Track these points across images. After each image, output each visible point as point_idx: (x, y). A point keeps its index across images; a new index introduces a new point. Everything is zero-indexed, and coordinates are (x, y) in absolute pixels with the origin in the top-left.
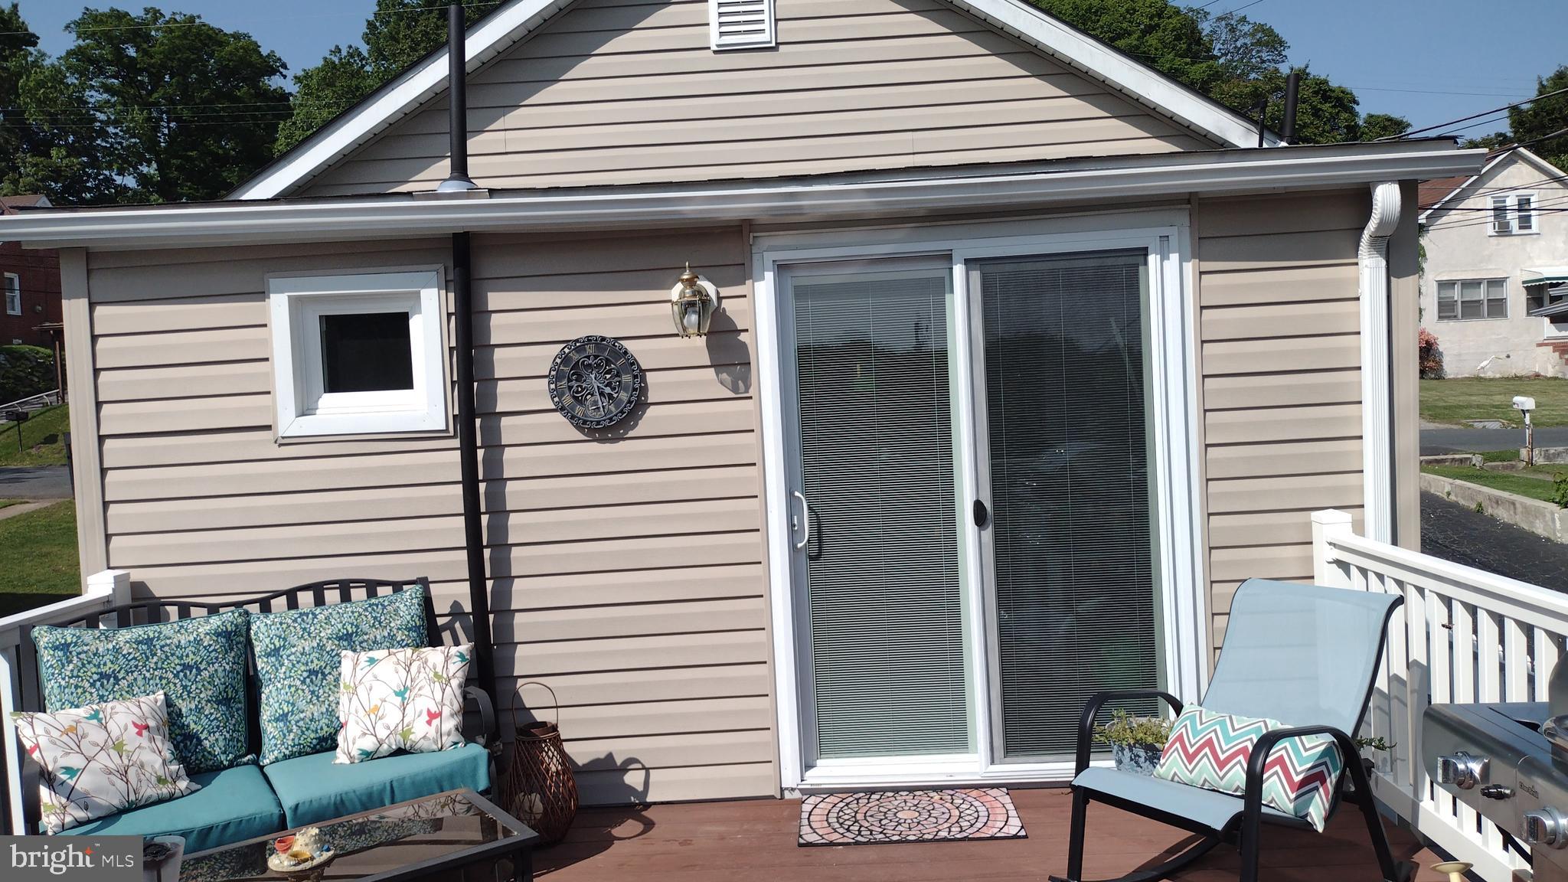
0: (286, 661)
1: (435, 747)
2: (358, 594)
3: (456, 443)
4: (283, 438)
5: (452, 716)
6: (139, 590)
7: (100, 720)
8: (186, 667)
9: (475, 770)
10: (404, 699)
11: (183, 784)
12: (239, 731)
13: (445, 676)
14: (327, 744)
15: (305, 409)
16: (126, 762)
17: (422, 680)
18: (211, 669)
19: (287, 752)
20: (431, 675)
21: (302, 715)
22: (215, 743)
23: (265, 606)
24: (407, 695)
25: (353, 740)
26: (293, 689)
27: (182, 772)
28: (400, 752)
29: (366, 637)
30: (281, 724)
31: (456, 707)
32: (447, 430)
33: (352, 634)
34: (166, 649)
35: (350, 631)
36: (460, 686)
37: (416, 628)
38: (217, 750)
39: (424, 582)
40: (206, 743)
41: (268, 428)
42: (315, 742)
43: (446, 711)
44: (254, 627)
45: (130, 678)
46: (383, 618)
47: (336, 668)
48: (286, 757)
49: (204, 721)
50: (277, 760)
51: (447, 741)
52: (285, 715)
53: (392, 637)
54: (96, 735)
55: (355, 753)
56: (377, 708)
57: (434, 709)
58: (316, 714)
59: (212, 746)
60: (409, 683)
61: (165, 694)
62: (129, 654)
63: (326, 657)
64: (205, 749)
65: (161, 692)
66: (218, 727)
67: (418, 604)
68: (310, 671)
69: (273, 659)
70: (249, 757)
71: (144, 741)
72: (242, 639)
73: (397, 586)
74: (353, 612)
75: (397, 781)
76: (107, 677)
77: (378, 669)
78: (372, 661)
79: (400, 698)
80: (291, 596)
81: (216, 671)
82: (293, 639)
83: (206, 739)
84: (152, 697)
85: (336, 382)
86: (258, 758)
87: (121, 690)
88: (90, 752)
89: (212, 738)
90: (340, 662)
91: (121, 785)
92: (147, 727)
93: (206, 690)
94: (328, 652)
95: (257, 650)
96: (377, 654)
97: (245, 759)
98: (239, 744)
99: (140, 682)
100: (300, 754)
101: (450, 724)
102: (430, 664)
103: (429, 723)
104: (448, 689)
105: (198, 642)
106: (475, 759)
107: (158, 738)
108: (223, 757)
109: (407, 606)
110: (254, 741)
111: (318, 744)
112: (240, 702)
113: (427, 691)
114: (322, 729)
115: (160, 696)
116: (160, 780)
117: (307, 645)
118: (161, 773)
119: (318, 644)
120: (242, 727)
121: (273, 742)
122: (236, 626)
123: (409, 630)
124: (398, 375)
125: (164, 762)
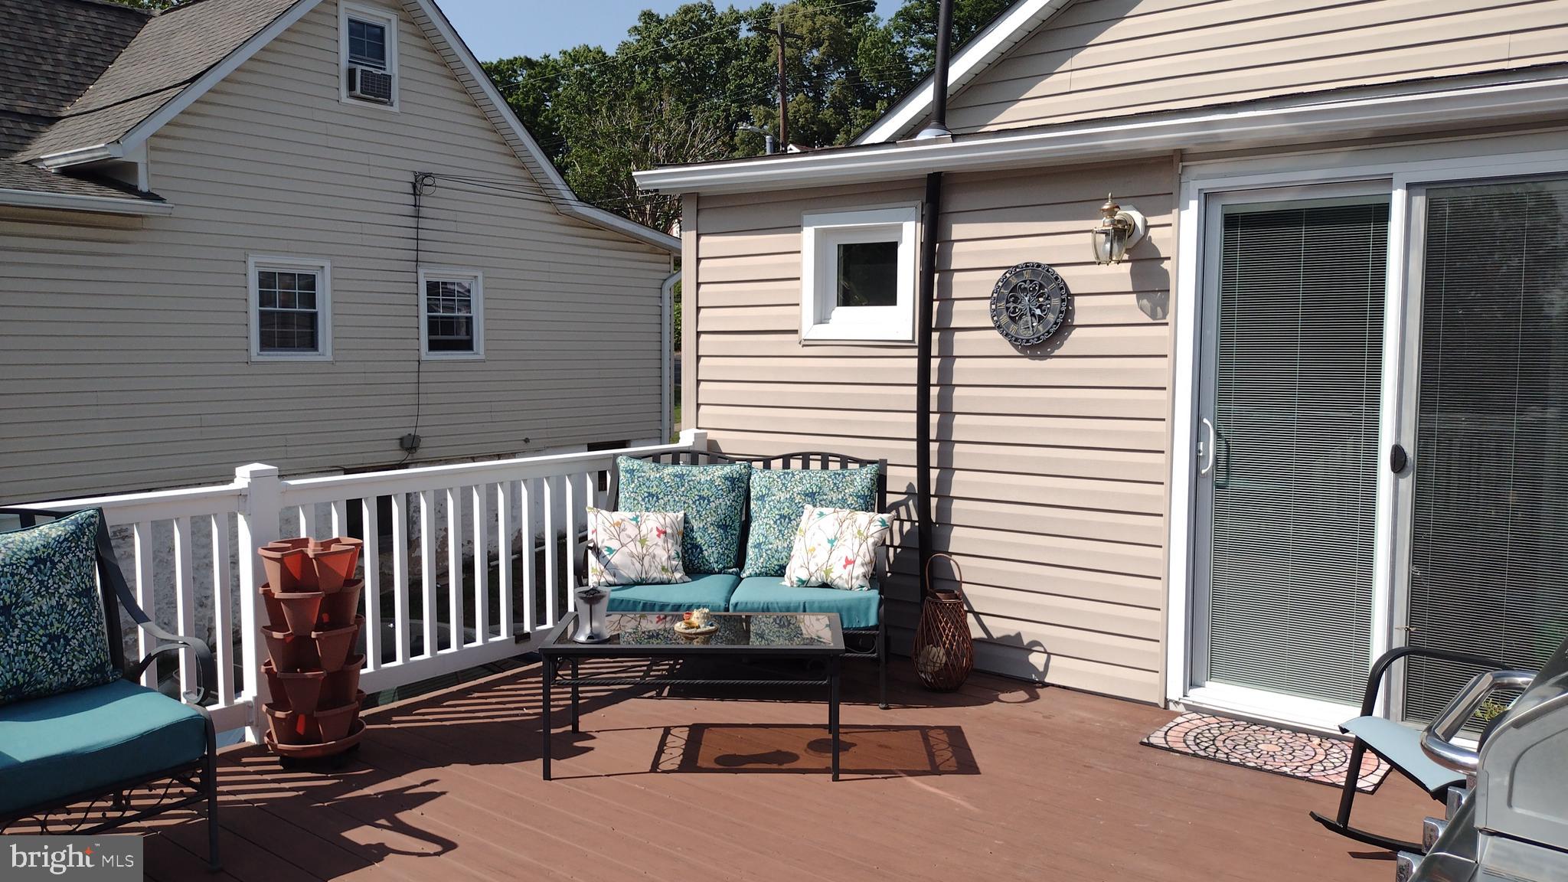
0: (767, 506)
1: (846, 586)
2: (834, 466)
3: (915, 352)
4: (805, 340)
5: (863, 565)
6: (713, 445)
7: (637, 522)
8: (701, 498)
9: (868, 608)
10: (833, 546)
11: (678, 575)
12: (729, 550)
13: (865, 534)
14: (781, 572)
15: (822, 319)
16: (645, 552)
17: (848, 535)
18: (717, 502)
19: (757, 571)
20: (856, 531)
21: (770, 546)
22: (711, 554)
23: (767, 462)
24: (835, 544)
25: (796, 571)
26: (768, 526)
27: (680, 567)
28: (825, 585)
29: (825, 497)
30: (757, 550)
31: (867, 559)
32: (913, 341)
33: (815, 493)
34: (691, 483)
35: (815, 491)
36: (875, 544)
37: (864, 497)
38: (712, 560)
39: (883, 464)
40: (706, 554)
41: (795, 332)
42: (777, 567)
43: (859, 561)
44: (752, 478)
45: (666, 499)
46: (841, 485)
47: (800, 516)
48: (758, 575)
49: (707, 538)
50: (750, 576)
51: (856, 583)
52: (760, 544)
53: (844, 500)
54: (632, 531)
55: (795, 579)
56: (814, 549)
57: (851, 557)
58: (780, 547)
59: (709, 556)
60: (838, 536)
61: (685, 514)
62: (668, 482)
63: (794, 507)
64: (704, 557)
65: (683, 512)
66: (715, 543)
67: (871, 479)
68: (781, 515)
69: (760, 502)
70: (734, 569)
71: (660, 541)
72: (743, 485)
73: (863, 463)
74: (820, 477)
75: (809, 603)
76: (653, 496)
77: (824, 519)
78: (821, 514)
79: (830, 545)
80: (786, 459)
81: (720, 504)
82: (774, 490)
83: (706, 550)
84: (675, 515)
85: (846, 300)
86: (741, 571)
87: (659, 506)
88: (625, 540)
89: (710, 551)
90: (803, 512)
91: (638, 566)
92: (665, 533)
93: (712, 516)
94: (796, 504)
95: (752, 494)
96: (824, 510)
97: (731, 570)
98: (729, 559)
99: (671, 503)
100: (767, 575)
101: (859, 570)
102: (857, 524)
103: (845, 567)
104: (864, 545)
105: (712, 482)
106: (869, 600)
107: (670, 541)
108: (715, 565)
109: (861, 479)
110: (740, 561)
111: (779, 570)
112: (735, 530)
113: (849, 543)
114: (782, 559)
115: (681, 515)
116: (663, 569)
117: (783, 496)
118: (665, 564)
119: (790, 497)
120: (734, 548)
121: (750, 562)
122: (740, 474)
123: (858, 497)
124: (887, 296)
125: (669, 558)
